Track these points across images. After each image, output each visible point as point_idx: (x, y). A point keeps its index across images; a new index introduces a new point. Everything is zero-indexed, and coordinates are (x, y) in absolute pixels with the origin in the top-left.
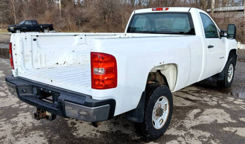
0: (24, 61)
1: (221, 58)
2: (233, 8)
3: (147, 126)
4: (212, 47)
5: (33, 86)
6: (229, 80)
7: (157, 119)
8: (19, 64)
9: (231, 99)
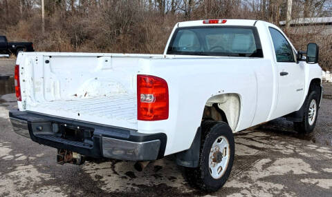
0: (35, 90)
1: (298, 90)
2: (319, 20)
3: (203, 173)
4: (286, 74)
5: (53, 122)
6: (311, 122)
7: (214, 166)
8: (28, 93)
9: (312, 146)
